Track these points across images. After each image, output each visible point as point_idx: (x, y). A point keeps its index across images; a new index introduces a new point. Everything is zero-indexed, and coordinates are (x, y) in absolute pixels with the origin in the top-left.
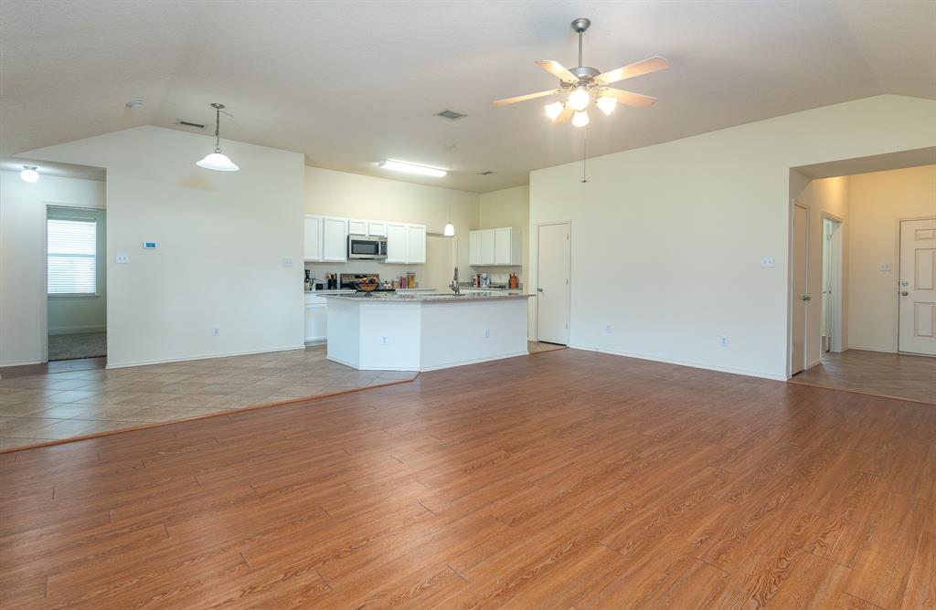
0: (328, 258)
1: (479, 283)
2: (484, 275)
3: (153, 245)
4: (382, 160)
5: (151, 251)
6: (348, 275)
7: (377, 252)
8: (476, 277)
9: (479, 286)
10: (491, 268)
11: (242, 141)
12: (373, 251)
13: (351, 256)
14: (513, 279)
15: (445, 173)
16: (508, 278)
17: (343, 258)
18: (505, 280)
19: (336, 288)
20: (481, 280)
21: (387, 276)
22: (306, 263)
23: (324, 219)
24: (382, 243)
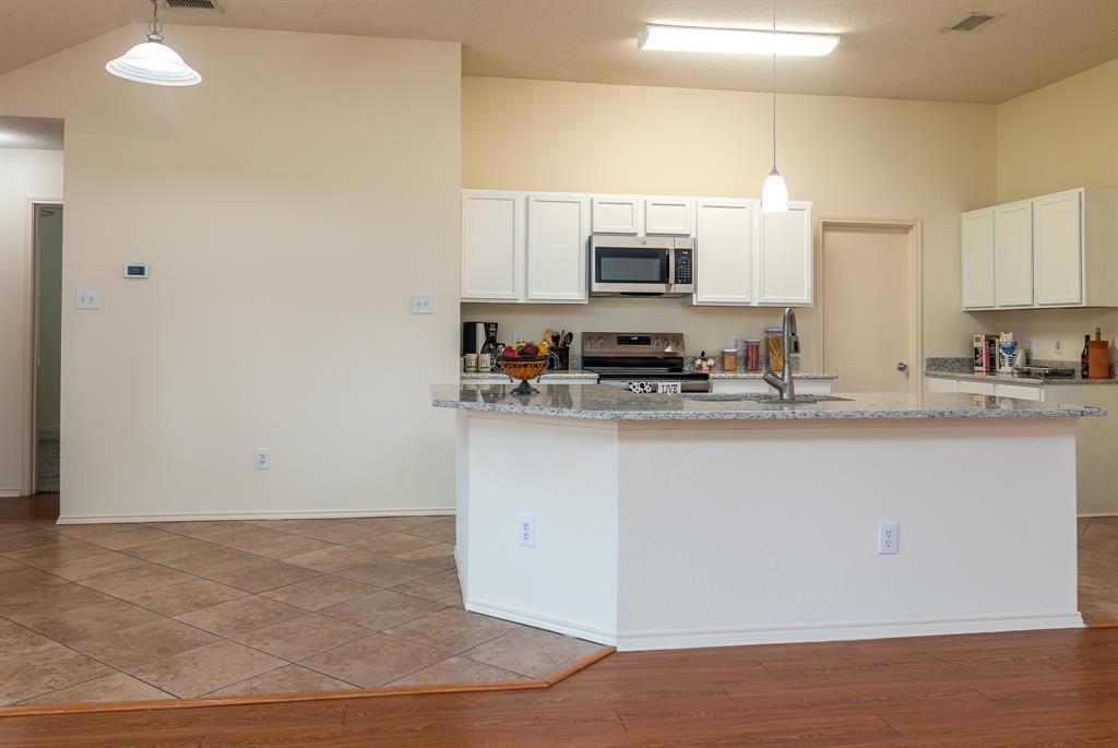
0: (540, 294)
1: (992, 362)
2: (1006, 339)
3: (140, 271)
4: (638, 29)
5: (136, 283)
6: (601, 336)
7: (664, 279)
8: (982, 345)
9: (992, 369)
10: (1027, 318)
11: (309, 30)
12: (656, 275)
13: (597, 287)
14: (1093, 353)
15: (833, 43)
16: (1080, 347)
17: (577, 294)
18: (1069, 352)
19: (565, 367)
20: (998, 351)
21: (702, 340)
22: (466, 307)
23: (527, 198)
24: (678, 252)
